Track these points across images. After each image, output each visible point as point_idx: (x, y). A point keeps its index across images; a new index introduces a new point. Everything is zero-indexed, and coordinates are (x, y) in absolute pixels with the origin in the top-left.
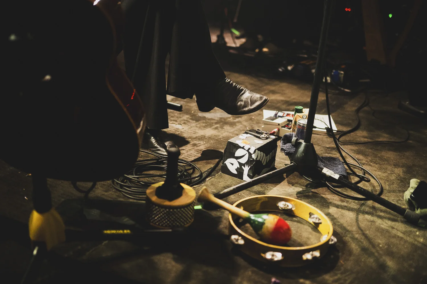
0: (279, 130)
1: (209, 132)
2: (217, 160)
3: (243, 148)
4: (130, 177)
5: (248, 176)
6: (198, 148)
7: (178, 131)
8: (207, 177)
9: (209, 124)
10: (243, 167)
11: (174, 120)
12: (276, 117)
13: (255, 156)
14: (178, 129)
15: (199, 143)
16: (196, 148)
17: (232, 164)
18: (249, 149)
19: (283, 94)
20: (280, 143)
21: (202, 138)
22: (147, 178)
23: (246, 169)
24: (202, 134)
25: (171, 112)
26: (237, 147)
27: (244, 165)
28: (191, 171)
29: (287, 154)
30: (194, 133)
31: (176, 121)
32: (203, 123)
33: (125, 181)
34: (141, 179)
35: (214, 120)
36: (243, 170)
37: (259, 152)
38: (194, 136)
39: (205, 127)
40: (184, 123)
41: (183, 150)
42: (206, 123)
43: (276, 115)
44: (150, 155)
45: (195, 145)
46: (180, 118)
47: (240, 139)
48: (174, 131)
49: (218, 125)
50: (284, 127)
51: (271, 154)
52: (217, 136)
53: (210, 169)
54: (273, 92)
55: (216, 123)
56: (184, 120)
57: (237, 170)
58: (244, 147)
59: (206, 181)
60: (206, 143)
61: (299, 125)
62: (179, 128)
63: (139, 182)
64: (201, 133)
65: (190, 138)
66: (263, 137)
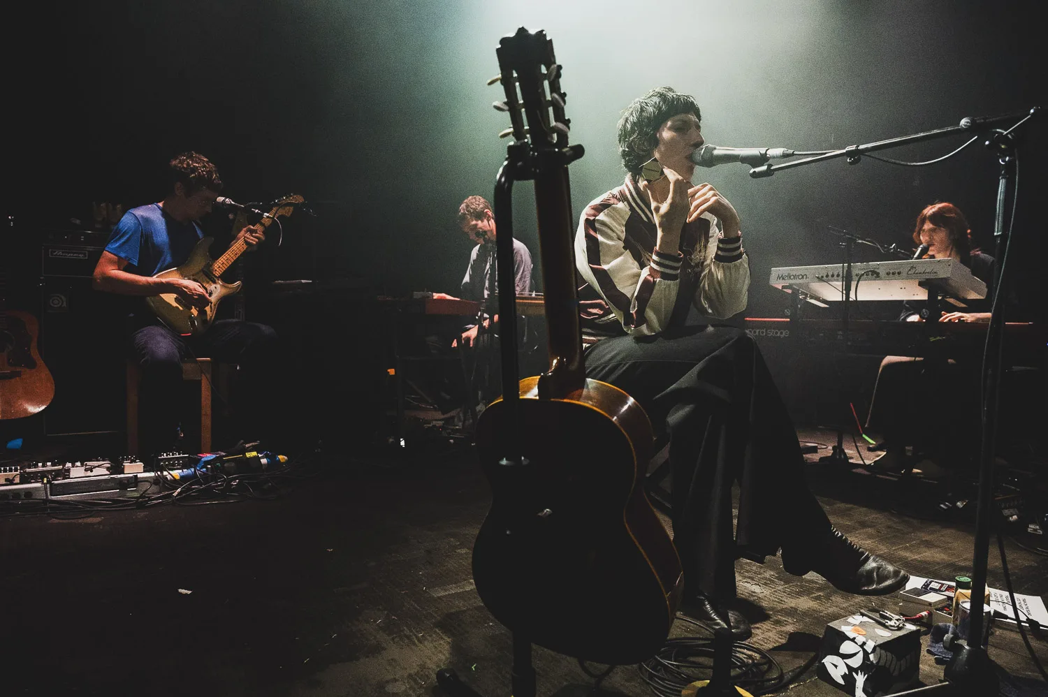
0: (930, 614)
1: (804, 603)
2: (812, 654)
3: (853, 640)
4: (666, 662)
5: (863, 691)
6: (784, 629)
7: (755, 596)
8: (791, 682)
9: (805, 591)
10: (854, 674)
11: (749, 578)
12: (926, 589)
13: (875, 657)
14: (754, 592)
15: (786, 621)
16: (779, 628)
17: (836, 666)
18: (864, 643)
19: (945, 550)
20: (925, 641)
21: (792, 612)
22: (693, 669)
23: (860, 679)
24: (793, 605)
25: (747, 563)
26: (844, 637)
27: (856, 670)
28: (766, 667)
29: (938, 661)
30: (778, 602)
31: (752, 579)
32: (797, 586)
33: (659, 667)
34: (684, 670)
35: (816, 583)
36: (855, 680)
37: (883, 651)
38: (779, 606)
39: (800, 594)
40: (766, 584)
41: (758, 628)
42: (801, 587)
43: (926, 586)
44: (703, 630)
45: (778, 622)
46: (760, 574)
47: (849, 624)
48: (747, 594)
49: (821, 594)
50: (941, 609)
51: (908, 657)
52: (817, 611)
53: (797, 668)
54: (929, 545)
55: (819, 589)
56: (766, 578)
57: (844, 677)
58: (854, 638)
59: (788, 689)
60: (797, 622)
61: (963, 610)
62: (756, 591)
63: (679, 674)
64: (791, 603)
65: (772, 609)
66: (892, 626)
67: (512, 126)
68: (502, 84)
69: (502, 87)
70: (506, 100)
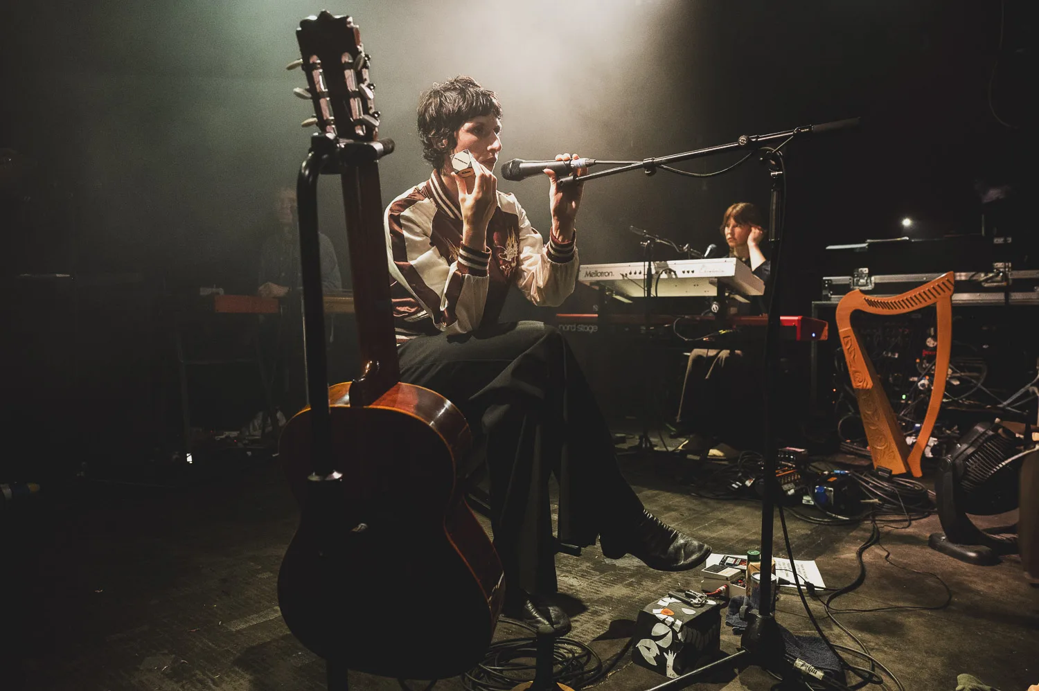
0: (728, 588)
1: (619, 591)
2: (628, 640)
3: (663, 622)
4: (488, 668)
5: (673, 669)
6: (601, 618)
7: (572, 589)
8: (608, 670)
9: (619, 576)
10: (665, 654)
11: (567, 571)
12: (723, 565)
13: (682, 635)
14: (572, 586)
15: (602, 610)
16: (596, 619)
17: (649, 649)
18: (673, 623)
19: (739, 526)
20: (725, 611)
21: (607, 601)
22: (516, 672)
23: (670, 658)
24: (608, 594)
25: (564, 557)
26: (657, 620)
27: (666, 650)
28: (585, 658)
29: (736, 632)
30: (595, 593)
31: (570, 572)
32: (612, 574)
33: (482, 675)
34: (505, 673)
35: (628, 570)
36: (666, 660)
37: (689, 629)
38: (596, 597)
39: (614, 582)
40: (582, 576)
41: (577, 621)
42: (616, 575)
43: (723, 561)
44: (525, 630)
45: (595, 613)
46: (578, 567)
47: (659, 607)
48: (565, 588)
49: (633, 580)
50: (736, 583)
51: (710, 631)
52: (630, 597)
53: (614, 655)
54: (724, 522)
55: (631, 576)
56: (583, 571)
57: (656, 658)
58: (664, 620)
59: (606, 677)
60: (612, 610)
61: (754, 581)
62: (574, 584)
63: (502, 678)
64: (607, 592)
65: (589, 600)
66: (696, 604)
67: (315, 115)
68: (303, 69)
69: (304, 73)
70: (308, 87)
